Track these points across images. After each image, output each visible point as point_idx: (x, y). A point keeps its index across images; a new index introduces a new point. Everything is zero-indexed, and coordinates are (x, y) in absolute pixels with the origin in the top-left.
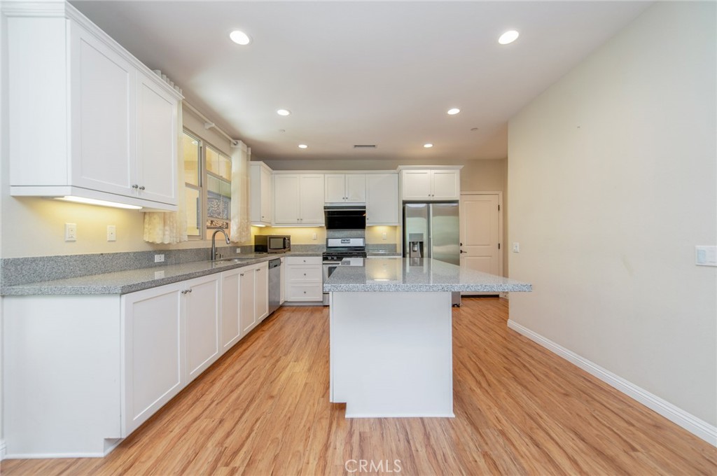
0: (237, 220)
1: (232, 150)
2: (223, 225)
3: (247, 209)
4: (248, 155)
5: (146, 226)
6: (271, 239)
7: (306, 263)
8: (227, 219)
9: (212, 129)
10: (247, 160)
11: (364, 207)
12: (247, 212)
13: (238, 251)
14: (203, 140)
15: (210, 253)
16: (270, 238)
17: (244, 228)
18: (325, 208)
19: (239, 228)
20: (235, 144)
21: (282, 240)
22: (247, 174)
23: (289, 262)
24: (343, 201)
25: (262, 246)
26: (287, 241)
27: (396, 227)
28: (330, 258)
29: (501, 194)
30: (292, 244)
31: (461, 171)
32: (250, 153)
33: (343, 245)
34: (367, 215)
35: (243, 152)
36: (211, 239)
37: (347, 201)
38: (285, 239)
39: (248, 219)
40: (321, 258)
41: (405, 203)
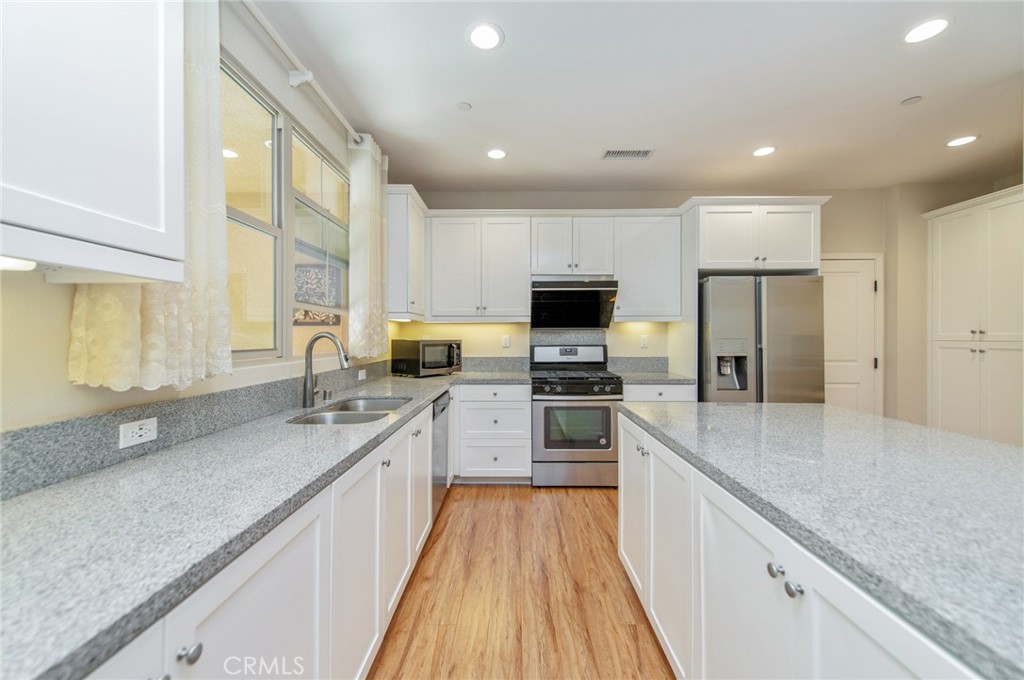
0: (361, 311)
1: (351, 155)
2: (328, 317)
3: (382, 286)
4: (382, 171)
5: (79, 332)
6: (427, 348)
7: (498, 398)
8: (338, 306)
9: (304, 89)
10: (382, 182)
11: (615, 284)
12: (380, 291)
13: (362, 375)
14: (287, 113)
15: (301, 389)
16: (425, 346)
17: (374, 325)
18: (534, 284)
19: (366, 327)
20: (356, 142)
21: (446, 348)
22: (382, 210)
23: (464, 396)
24: (568, 271)
25: (408, 361)
26: (456, 351)
27: (666, 324)
28: (547, 388)
29: (880, 259)
30: (463, 356)
31: (824, 207)
32: (387, 168)
33: (564, 359)
34: (618, 301)
35: (374, 160)
36: (304, 354)
37: (576, 272)
38: (450, 347)
39: (382, 306)
40: (529, 388)
41: (703, 275)
